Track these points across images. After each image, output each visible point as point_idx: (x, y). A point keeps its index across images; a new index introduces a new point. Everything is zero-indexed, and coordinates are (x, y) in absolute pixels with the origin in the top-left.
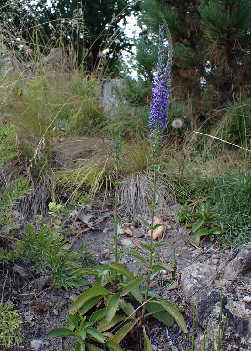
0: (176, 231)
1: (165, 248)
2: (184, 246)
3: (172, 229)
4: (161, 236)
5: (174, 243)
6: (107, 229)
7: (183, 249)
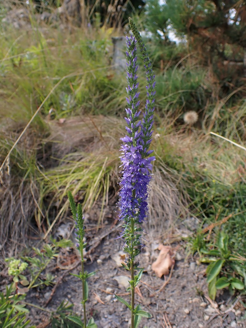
0: (187, 265)
1: (172, 296)
2: (195, 297)
3: (182, 260)
4: (168, 273)
5: (184, 287)
6: (102, 257)
7: (194, 300)
